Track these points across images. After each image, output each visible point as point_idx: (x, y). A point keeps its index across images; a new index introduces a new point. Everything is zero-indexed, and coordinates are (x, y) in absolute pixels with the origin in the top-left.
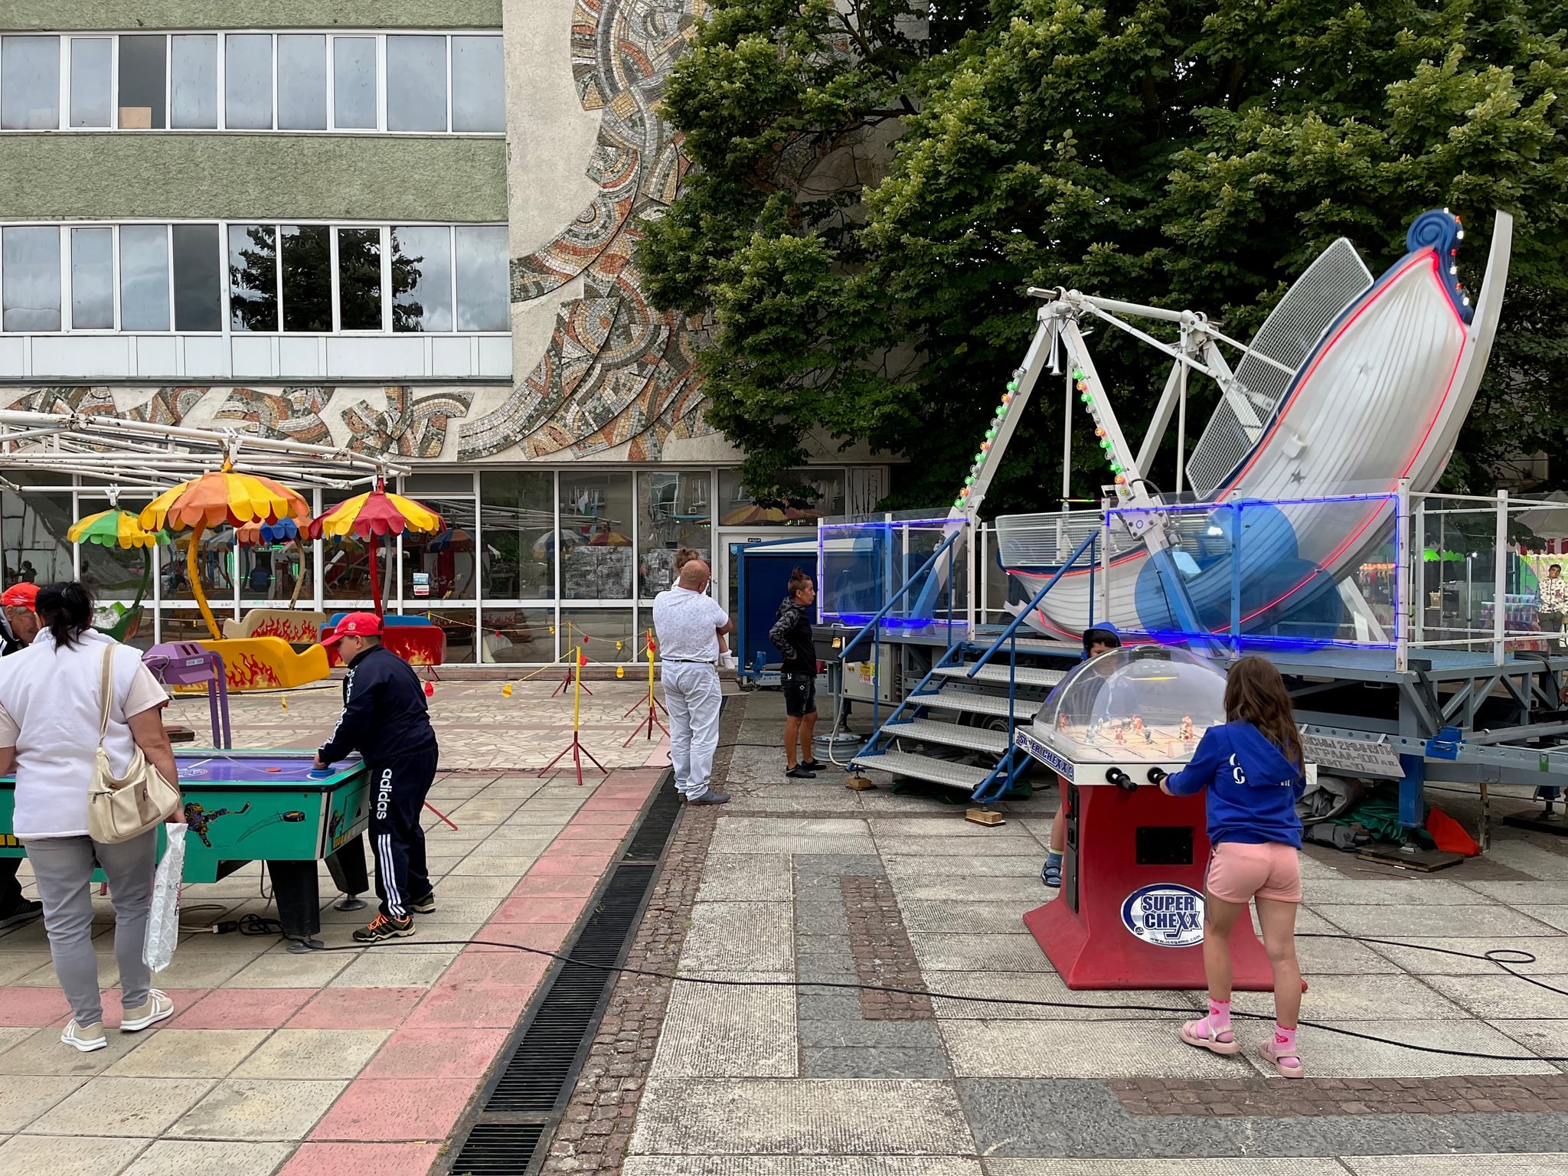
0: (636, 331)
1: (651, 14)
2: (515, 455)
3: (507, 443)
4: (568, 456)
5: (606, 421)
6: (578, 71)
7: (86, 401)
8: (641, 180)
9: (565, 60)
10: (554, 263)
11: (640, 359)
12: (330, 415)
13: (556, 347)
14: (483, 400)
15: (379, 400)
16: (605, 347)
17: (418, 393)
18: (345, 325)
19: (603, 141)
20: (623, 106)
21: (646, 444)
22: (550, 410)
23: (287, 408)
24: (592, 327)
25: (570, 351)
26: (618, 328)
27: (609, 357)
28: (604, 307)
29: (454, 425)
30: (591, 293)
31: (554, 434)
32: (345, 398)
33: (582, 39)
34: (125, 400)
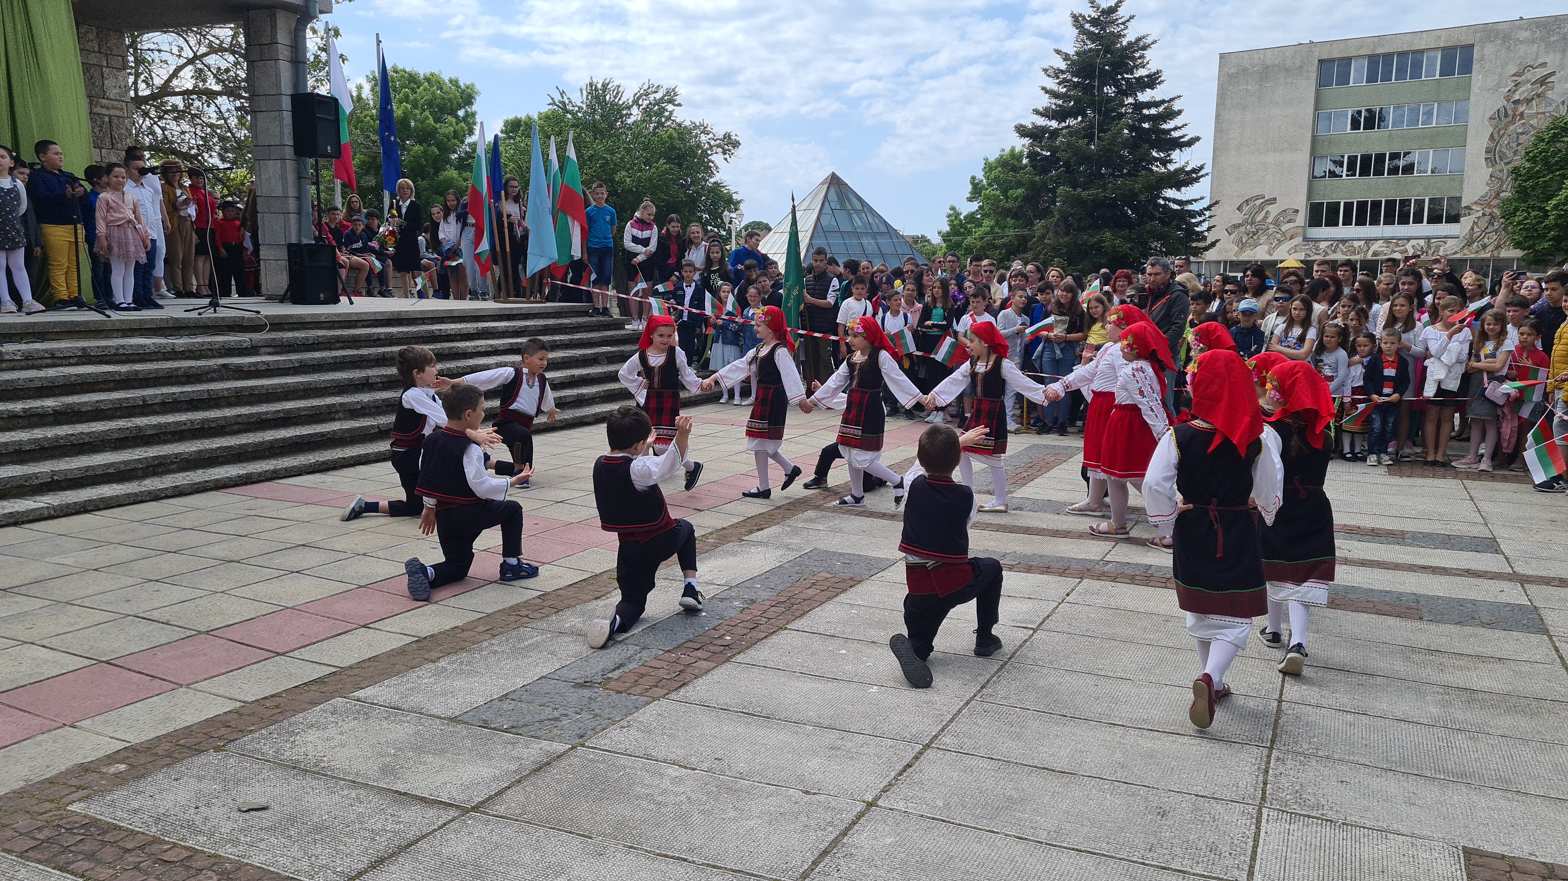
0: (1496, 224)
1: (1509, 143)
2: (1458, 256)
3: (1456, 253)
4: (1473, 256)
5: (1484, 247)
6: (1486, 159)
7: (1347, 244)
8: (1501, 186)
9: (1484, 156)
10: (1474, 207)
11: (1496, 231)
12: (1409, 246)
13: (1472, 229)
14: (1450, 242)
15: (1422, 242)
16: (1487, 228)
17: (1433, 241)
18: (1413, 223)
19: (1491, 176)
20: (1498, 167)
21: (1496, 253)
22: (1469, 244)
23: (1397, 245)
24: (1483, 224)
25: (1476, 229)
26: (1491, 223)
27: (1487, 231)
28: (1487, 218)
29: (1442, 248)
30: (1484, 215)
31: (1469, 250)
32: (1412, 242)
33: (1488, 151)
34: (1356, 244)
